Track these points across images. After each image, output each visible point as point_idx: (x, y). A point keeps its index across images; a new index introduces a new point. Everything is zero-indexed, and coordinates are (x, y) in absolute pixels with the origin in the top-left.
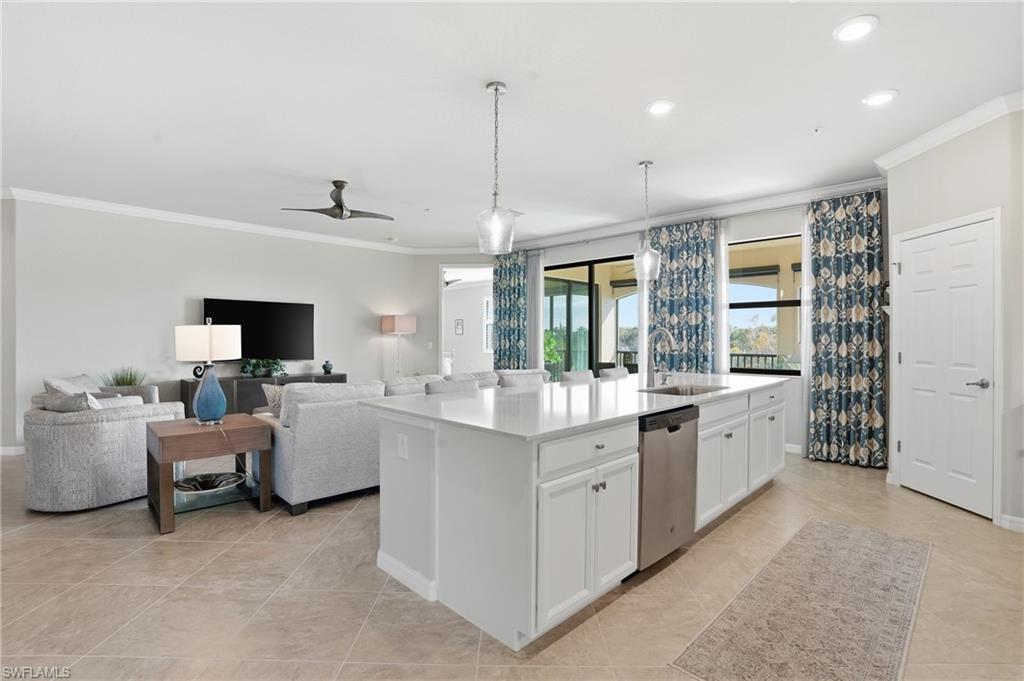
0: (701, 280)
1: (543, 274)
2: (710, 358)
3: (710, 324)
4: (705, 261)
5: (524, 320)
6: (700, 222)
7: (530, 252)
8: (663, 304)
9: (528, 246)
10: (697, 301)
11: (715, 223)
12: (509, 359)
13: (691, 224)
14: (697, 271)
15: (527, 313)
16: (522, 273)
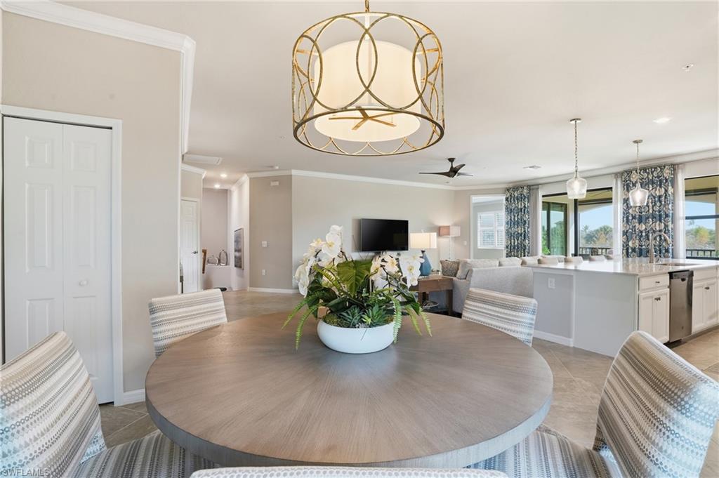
0: (663, 203)
1: (540, 200)
2: (670, 251)
3: (670, 229)
4: (666, 191)
5: (528, 228)
6: (662, 167)
7: (532, 187)
8: (634, 217)
9: (530, 183)
10: (660, 216)
11: (674, 167)
12: (517, 251)
13: (655, 168)
14: (660, 197)
15: (530, 224)
16: (527, 199)
